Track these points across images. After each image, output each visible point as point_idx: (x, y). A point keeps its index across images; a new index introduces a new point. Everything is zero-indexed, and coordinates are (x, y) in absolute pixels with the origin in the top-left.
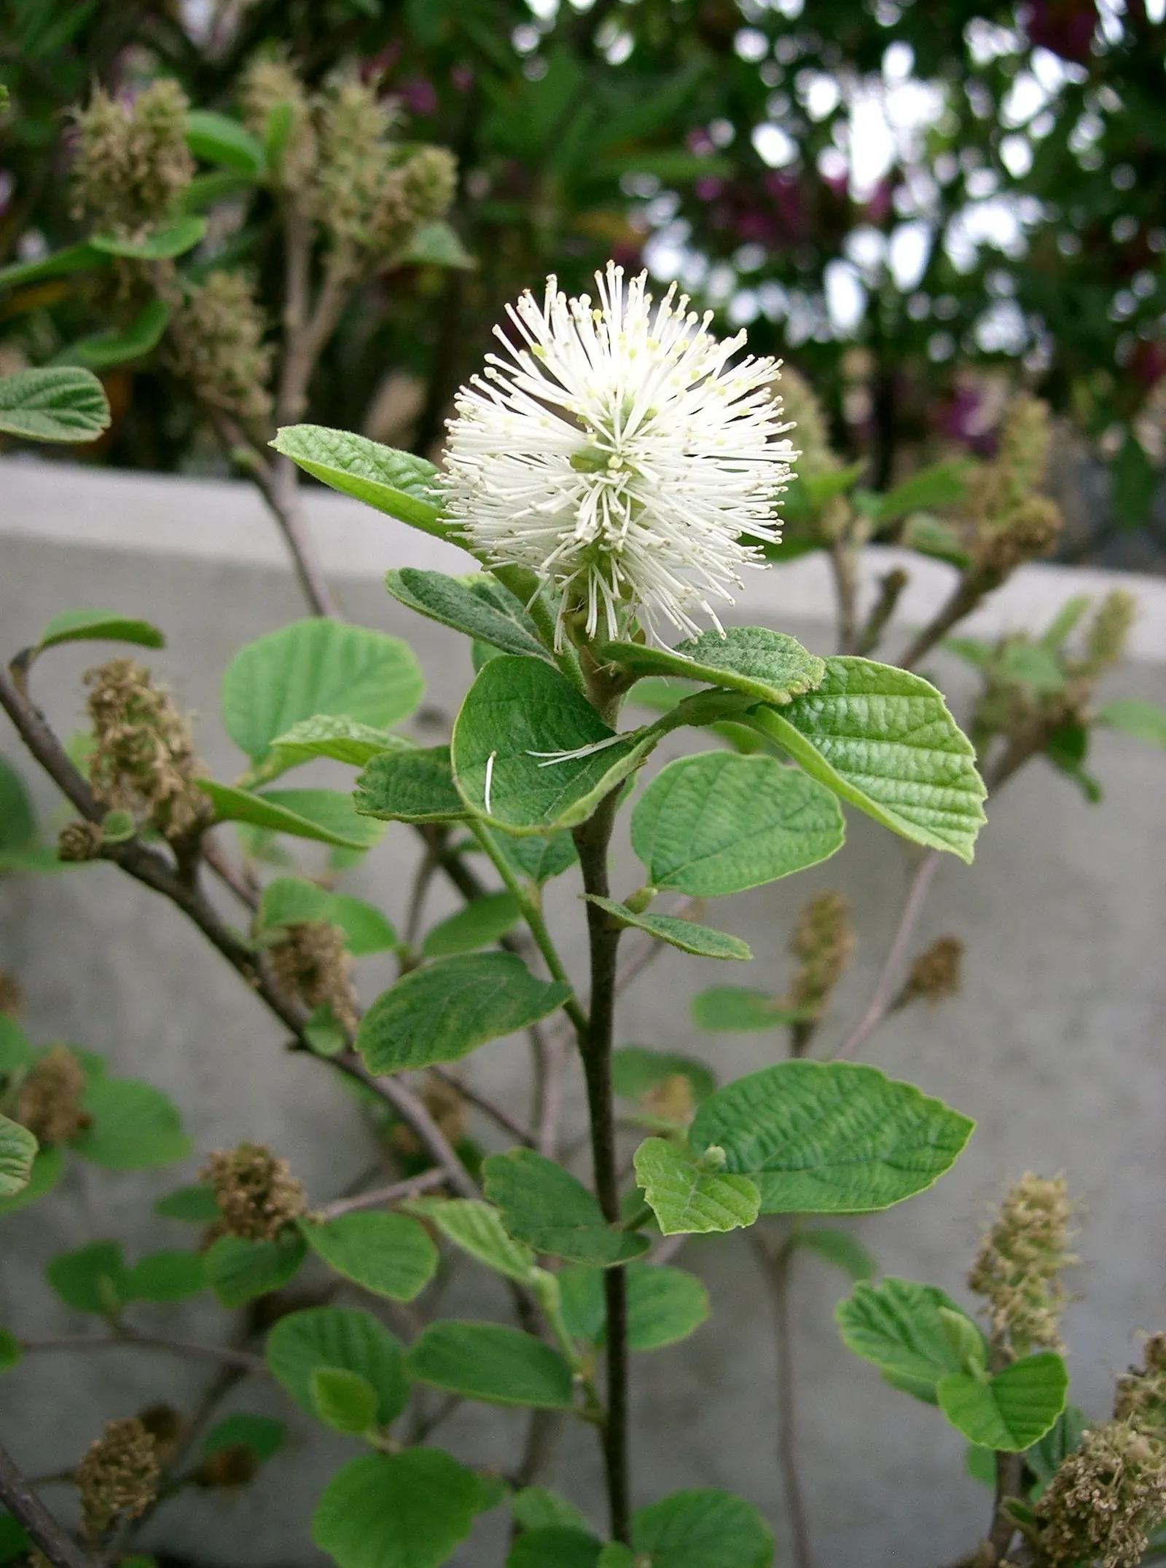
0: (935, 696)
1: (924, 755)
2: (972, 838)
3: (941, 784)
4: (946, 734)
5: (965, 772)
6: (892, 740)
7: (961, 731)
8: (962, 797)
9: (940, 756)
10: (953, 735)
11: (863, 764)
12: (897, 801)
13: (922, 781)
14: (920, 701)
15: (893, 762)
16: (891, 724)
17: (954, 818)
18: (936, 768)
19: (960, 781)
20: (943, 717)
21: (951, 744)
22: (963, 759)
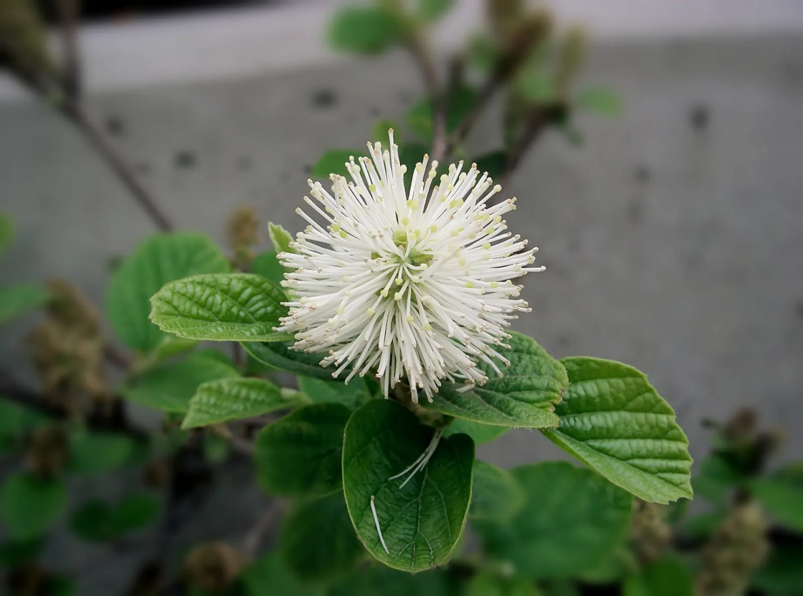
0: (641, 377)
1: (641, 417)
2: (687, 478)
3: (657, 438)
4: (653, 401)
5: (672, 427)
6: (617, 409)
7: (662, 399)
8: (674, 446)
9: (652, 416)
10: (658, 401)
11: (604, 432)
12: (633, 456)
13: (645, 437)
14: (630, 380)
15: (623, 426)
16: (616, 398)
17: (673, 464)
18: (652, 428)
19: (669, 434)
20: (649, 390)
21: (657, 408)
22: (668, 419)
